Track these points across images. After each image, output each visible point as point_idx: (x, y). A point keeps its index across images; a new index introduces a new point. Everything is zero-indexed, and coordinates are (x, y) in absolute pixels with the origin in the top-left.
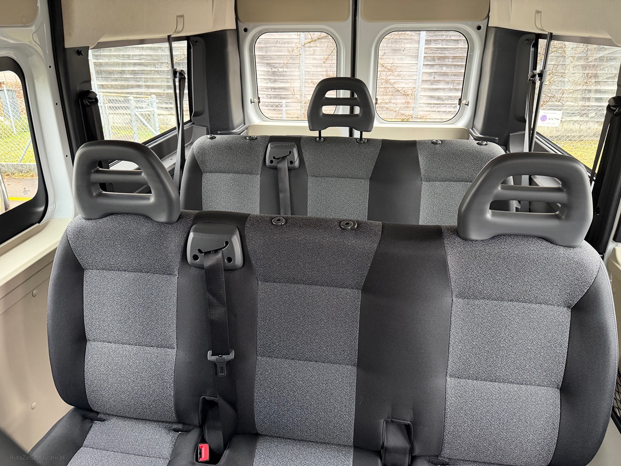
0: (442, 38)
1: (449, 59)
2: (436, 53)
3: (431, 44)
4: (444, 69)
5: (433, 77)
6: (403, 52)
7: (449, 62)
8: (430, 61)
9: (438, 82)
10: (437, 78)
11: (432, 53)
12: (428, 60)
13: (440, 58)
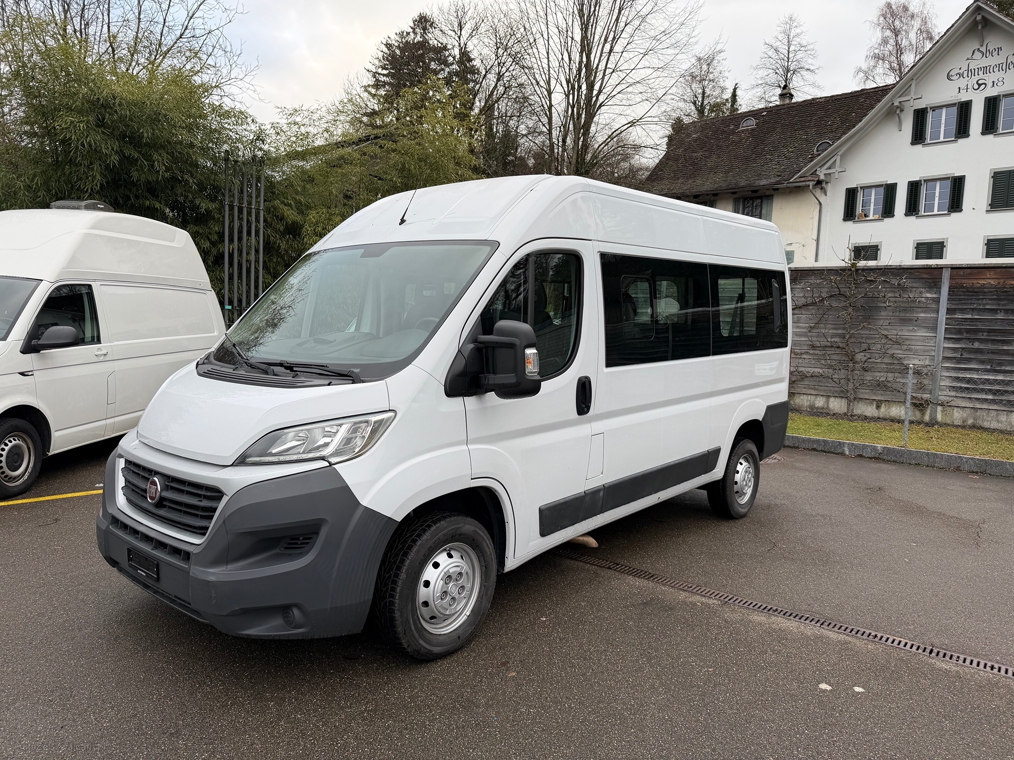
0: (972, 307)
1: (983, 332)
2: (963, 325)
3: (955, 314)
4: (976, 345)
5: (960, 353)
6: (916, 323)
7: (984, 336)
8: (955, 334)
9: (969, 360)
10: (966, 355)
11: (958, 325)
12: (951, 333)
13: (968, 331)
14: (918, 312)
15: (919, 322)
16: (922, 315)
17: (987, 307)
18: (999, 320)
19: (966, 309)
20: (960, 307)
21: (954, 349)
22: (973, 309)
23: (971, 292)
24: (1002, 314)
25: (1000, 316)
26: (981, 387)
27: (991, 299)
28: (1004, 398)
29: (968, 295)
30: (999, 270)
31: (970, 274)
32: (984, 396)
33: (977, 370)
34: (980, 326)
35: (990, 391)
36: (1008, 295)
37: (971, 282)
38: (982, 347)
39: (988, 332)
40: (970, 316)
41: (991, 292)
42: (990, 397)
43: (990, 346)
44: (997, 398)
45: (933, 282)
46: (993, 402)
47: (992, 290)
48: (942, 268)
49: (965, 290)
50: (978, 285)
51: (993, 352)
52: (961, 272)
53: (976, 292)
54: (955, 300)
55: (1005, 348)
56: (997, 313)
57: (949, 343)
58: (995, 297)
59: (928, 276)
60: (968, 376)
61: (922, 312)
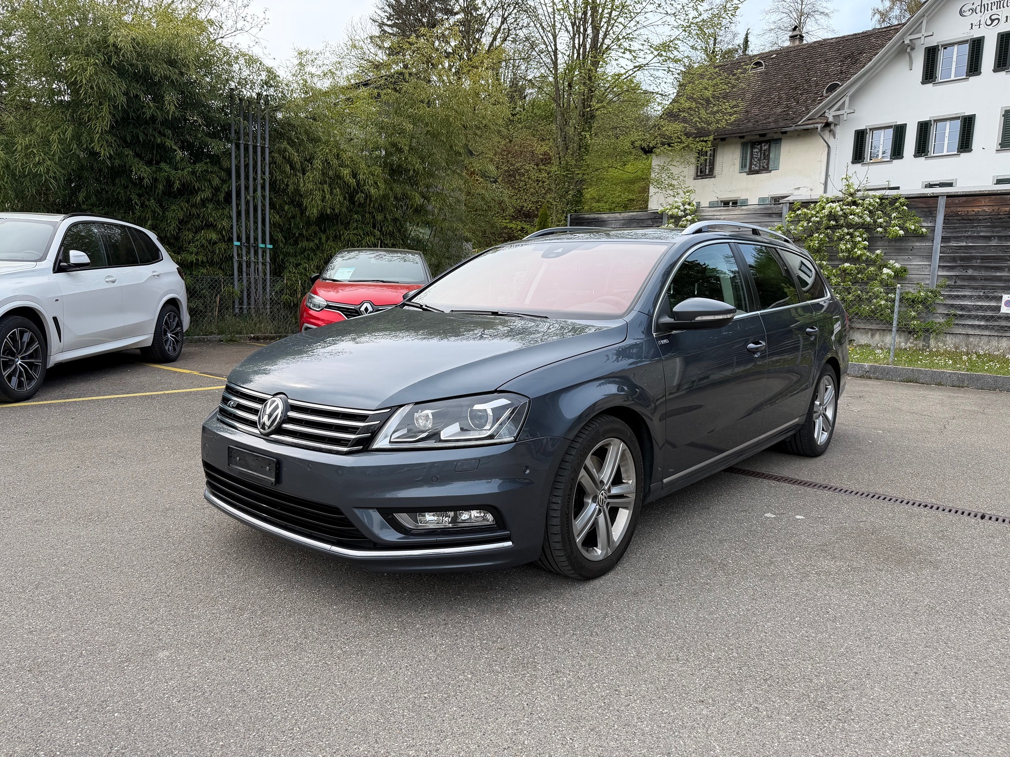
0: (966, 235)
1: (977, 259)
2: (957, 253)
3: (950, 242)
4: (970, 272)
5: (954, 281)
6: (911, 252)
7: (978, 263)
8: (949, 262)
9: (962, 287)
10: (959, 283)
11: (952, 253)
12: (945, 261)
13: (962, 259)
14: (913, 242)
15: (914, 251)
16: (918, 244)
17: (981, 234)
18: (993, 247)
19: (961, 237)
20: (955, 235)
21: (949, 277)
22: (967, 237)
23: (965, 220)
24: (996, 241)
25: (994, 243)
26: (974, 313)
27: (985, 227)
28: (996, 323)
29: (963, 223)
30: (994, 197)
31: (965, 202)
32: (977, 323)
33: (971, 297)
34: (974, 253)
35: (984, 318)
36: (1002, 222)
37: (966, 209)
38: (976, 274)
39: (982, 259)
40: (964, 244)
41: (986, 219)
42: (982, 323)
43: (983, 273)
44: (989, 324)
45: (929, 211)
46: (986, 328)
47: (986, 217)
48: (938, 197)
49: (960, 218)
50: (973, 213)
51: (986, 279)
52: (956, 200)
53: (970, 220)
54: (951, 229)
55: (998, 274)
56: (991, 240)
57: (943, 271)
58: (989, 224)
59: (924, 205)
60: (962, 303)
61: (917, 241)
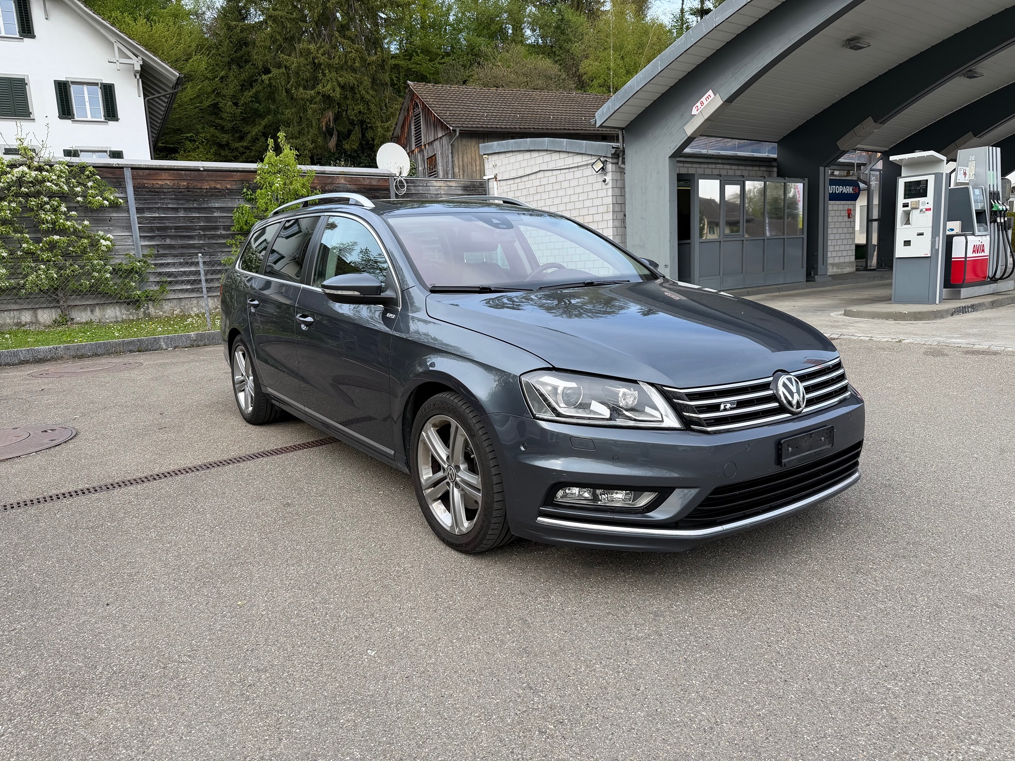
14: (109, 212)
15: (112, 222)
17: (170, 206)
18: (181, 218)
19: (152, 208)
20: (146, 206)
21: (151, 246)
22: (158, 208)
23: (153, 192)
24: (182, 212)
25: (181, 214)
26: (180, 279)
27: (171, 199)
29: (151, 195)
30: (172, 172)
31: (149, 174)
32: (185, 287)
33: (174, 264)
34: (168, 224)
35: (188, 282)
36: (184, 195)
37: (152, 182)
38: (173, 242)
39: (175, 229)
40: (157, 215)
41: (170, 192)
42: (189, 287)
43: (180, 242)
44: (194, 287)
45: (118, 182)
46: (192, 291)
47: (170, 190)
48: (122, 168)
49: (147, 190)
50: (158, 186)
51: (183, 247)
52: (141, 172)
53: (157, 192)
54: (141, 200)
55: (191, 242)
56: (178, 212)
57: (145, 241)
58: (173, 197)
59: (111, 176)
60: (167, 270)
61: (113, 212)
